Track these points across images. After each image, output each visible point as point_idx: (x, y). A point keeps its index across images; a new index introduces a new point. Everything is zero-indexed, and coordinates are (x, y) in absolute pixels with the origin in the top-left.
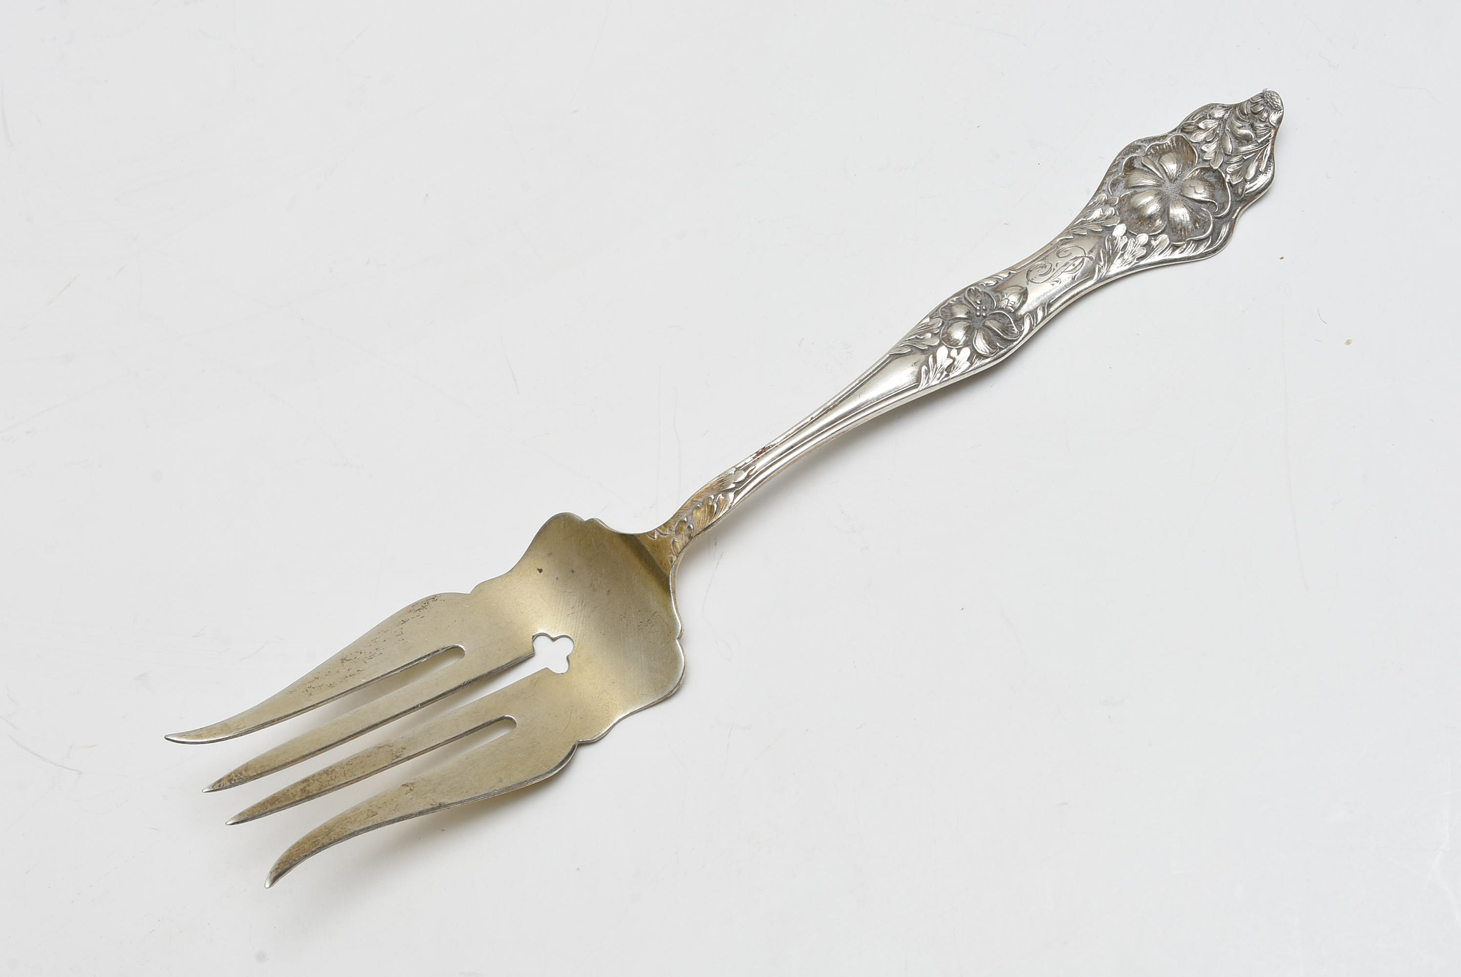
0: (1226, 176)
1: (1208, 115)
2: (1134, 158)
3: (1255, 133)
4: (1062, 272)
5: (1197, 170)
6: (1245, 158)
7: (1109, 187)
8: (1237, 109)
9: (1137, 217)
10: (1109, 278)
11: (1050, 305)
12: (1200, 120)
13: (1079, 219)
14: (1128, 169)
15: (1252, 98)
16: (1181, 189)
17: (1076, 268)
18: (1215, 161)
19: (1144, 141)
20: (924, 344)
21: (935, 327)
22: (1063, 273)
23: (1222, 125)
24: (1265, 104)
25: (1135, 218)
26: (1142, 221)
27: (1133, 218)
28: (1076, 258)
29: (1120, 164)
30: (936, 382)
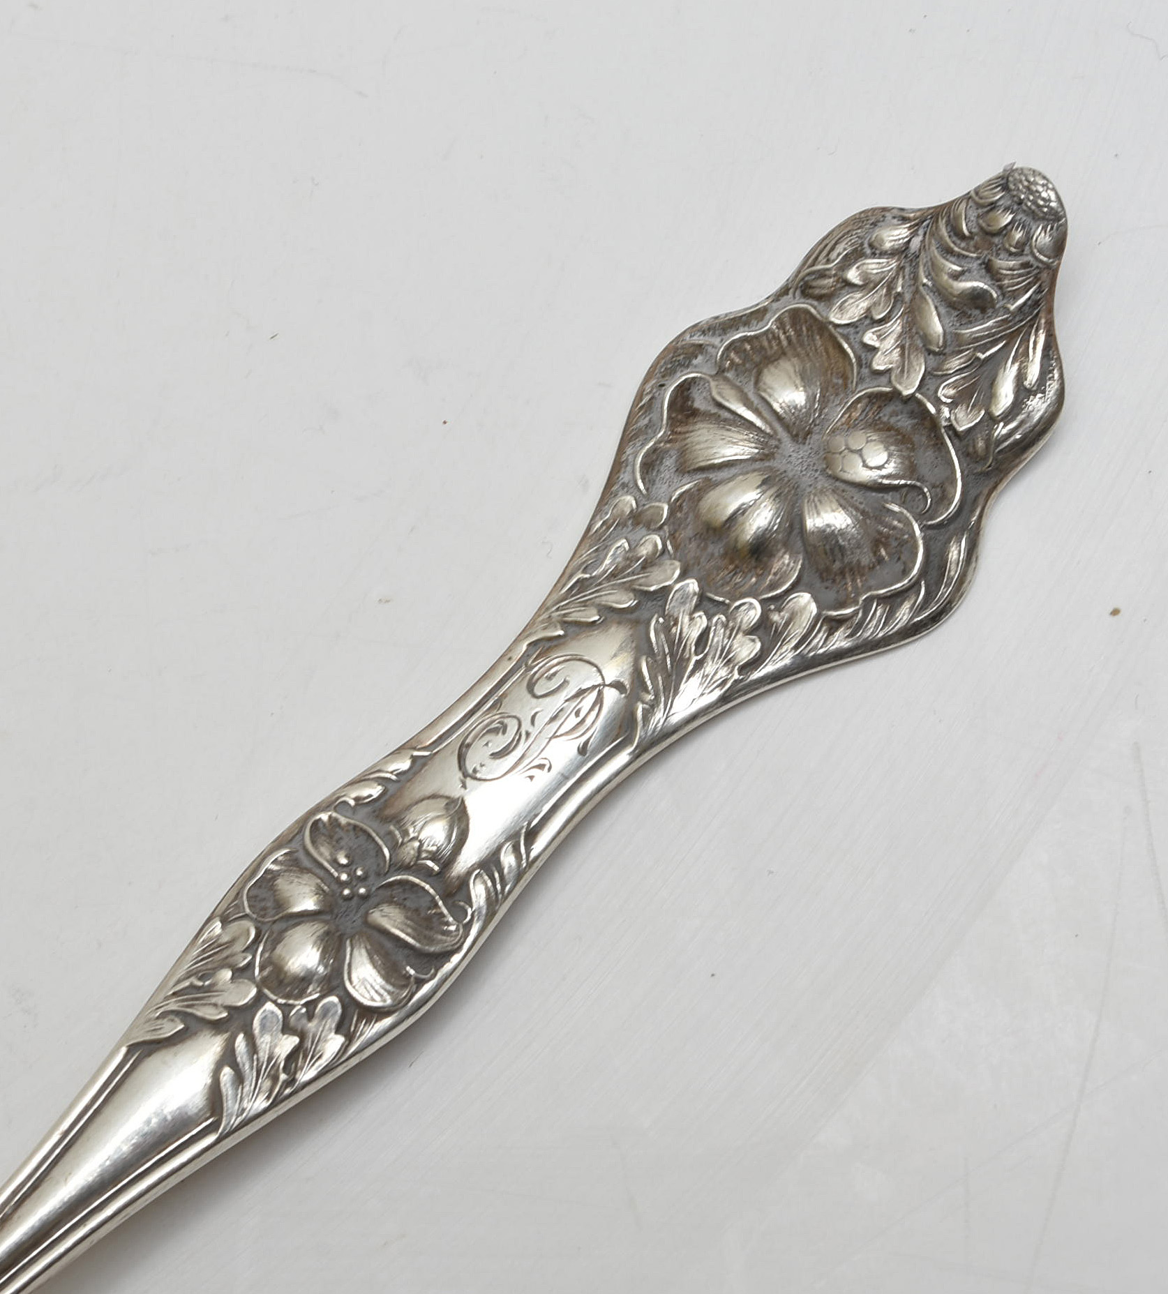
0: (939, 411)
1: (866, 245)
2: (690, 384)
3: (1000, 287)
4: (550, 739)
5: (859, 400)
6: (982, 356)
7: (638, 475)
8: (942, 224)
9: (722, 551)
10: (674, 732)
11: (532, 835)
12: (848, 261)
13: (571, 577)
14: (680, 417)
15: (977, 192)
16: (825, 458)
17: (583, 721)
18: (902, 371)
19: (709, 329)
20: (215, 1005)
21: (238, 947)
22: (554, 741)
23: (907, 270)
24: (1015, 207)
25: (717, 554)
26: (737, 562)
27: (712, 555)
28: (581, 693)
29: (657, 405)
30: (261, 1103)
